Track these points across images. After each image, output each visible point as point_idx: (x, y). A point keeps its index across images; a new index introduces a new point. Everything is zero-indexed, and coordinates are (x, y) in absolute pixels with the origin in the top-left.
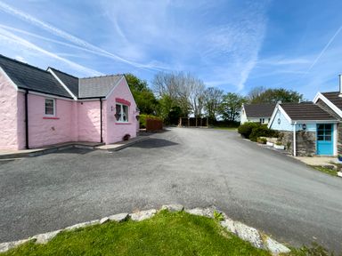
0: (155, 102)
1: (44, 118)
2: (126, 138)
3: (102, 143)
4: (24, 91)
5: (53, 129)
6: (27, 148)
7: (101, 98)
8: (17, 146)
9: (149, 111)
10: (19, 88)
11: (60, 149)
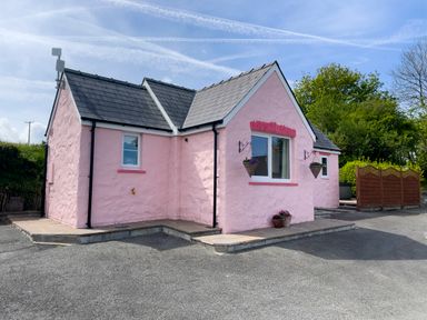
0: (401, 125)
1: (121, 171)
2: (280, 220)
3: (215, 229)
4: (89, 124)
5: (133, 192)
6: (89, 226)
7: (214, 124)
8: (74, 221)
9: (379, 153)
10: (83, 119)
11: (135, 234)
